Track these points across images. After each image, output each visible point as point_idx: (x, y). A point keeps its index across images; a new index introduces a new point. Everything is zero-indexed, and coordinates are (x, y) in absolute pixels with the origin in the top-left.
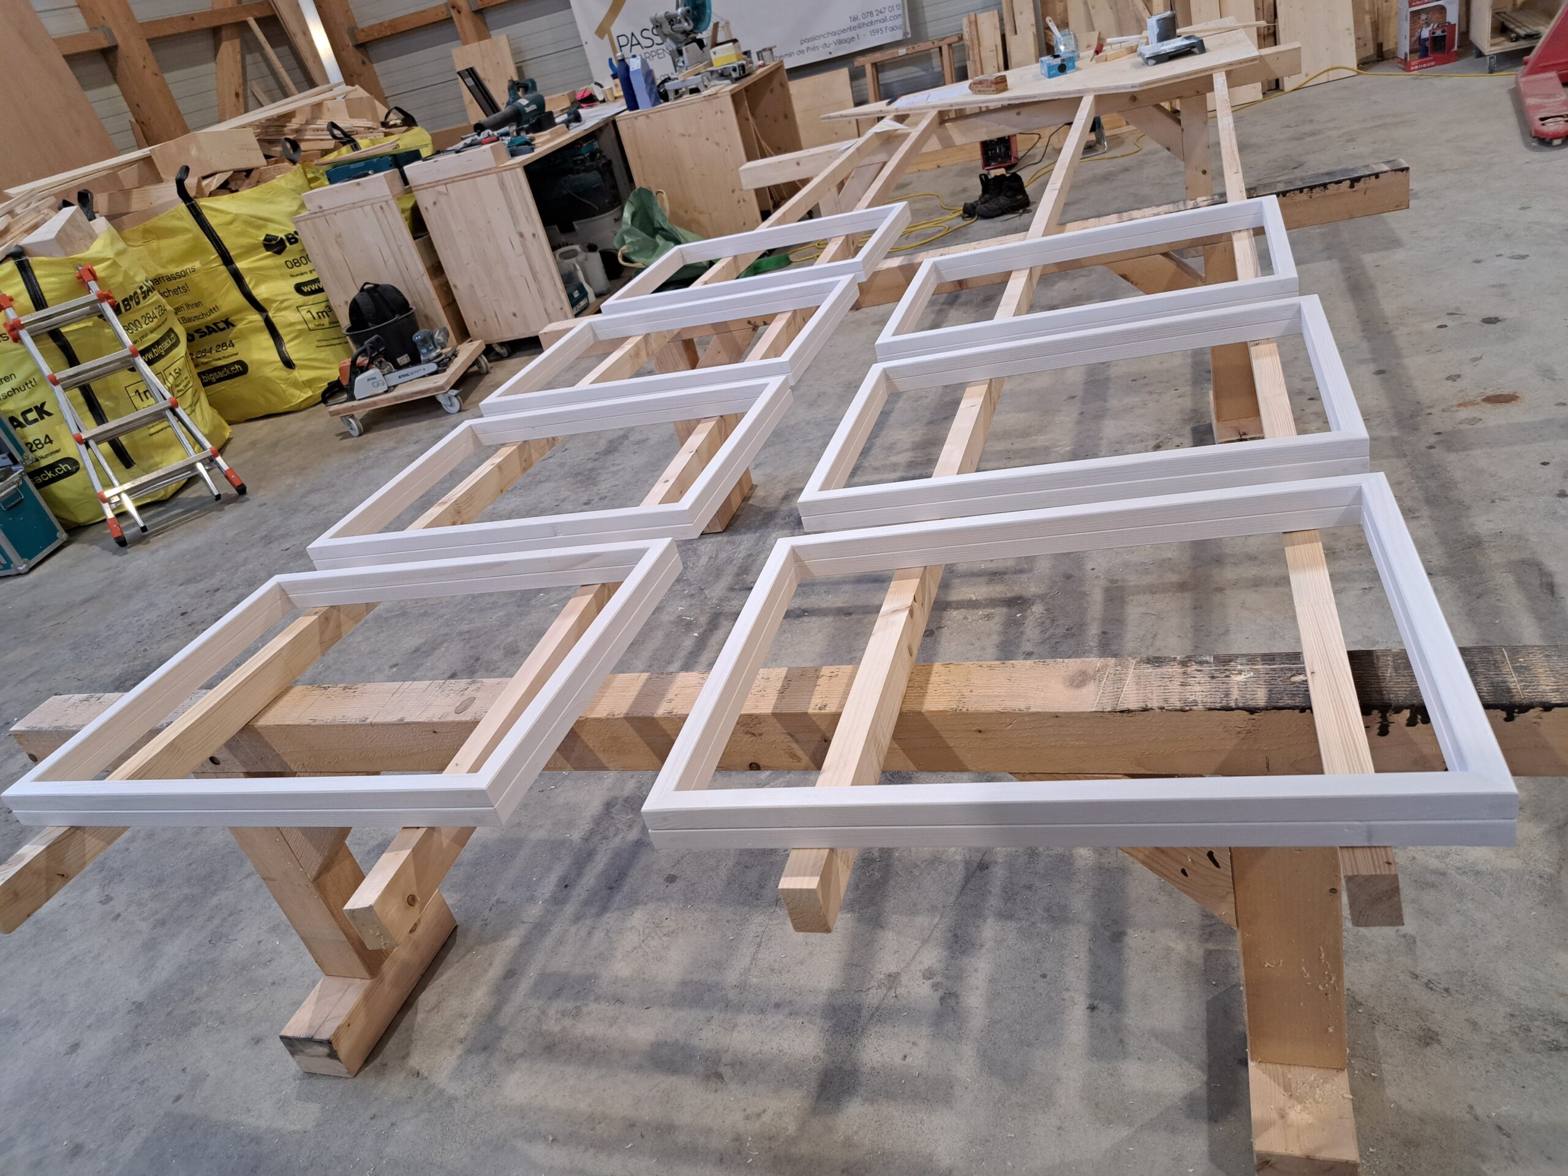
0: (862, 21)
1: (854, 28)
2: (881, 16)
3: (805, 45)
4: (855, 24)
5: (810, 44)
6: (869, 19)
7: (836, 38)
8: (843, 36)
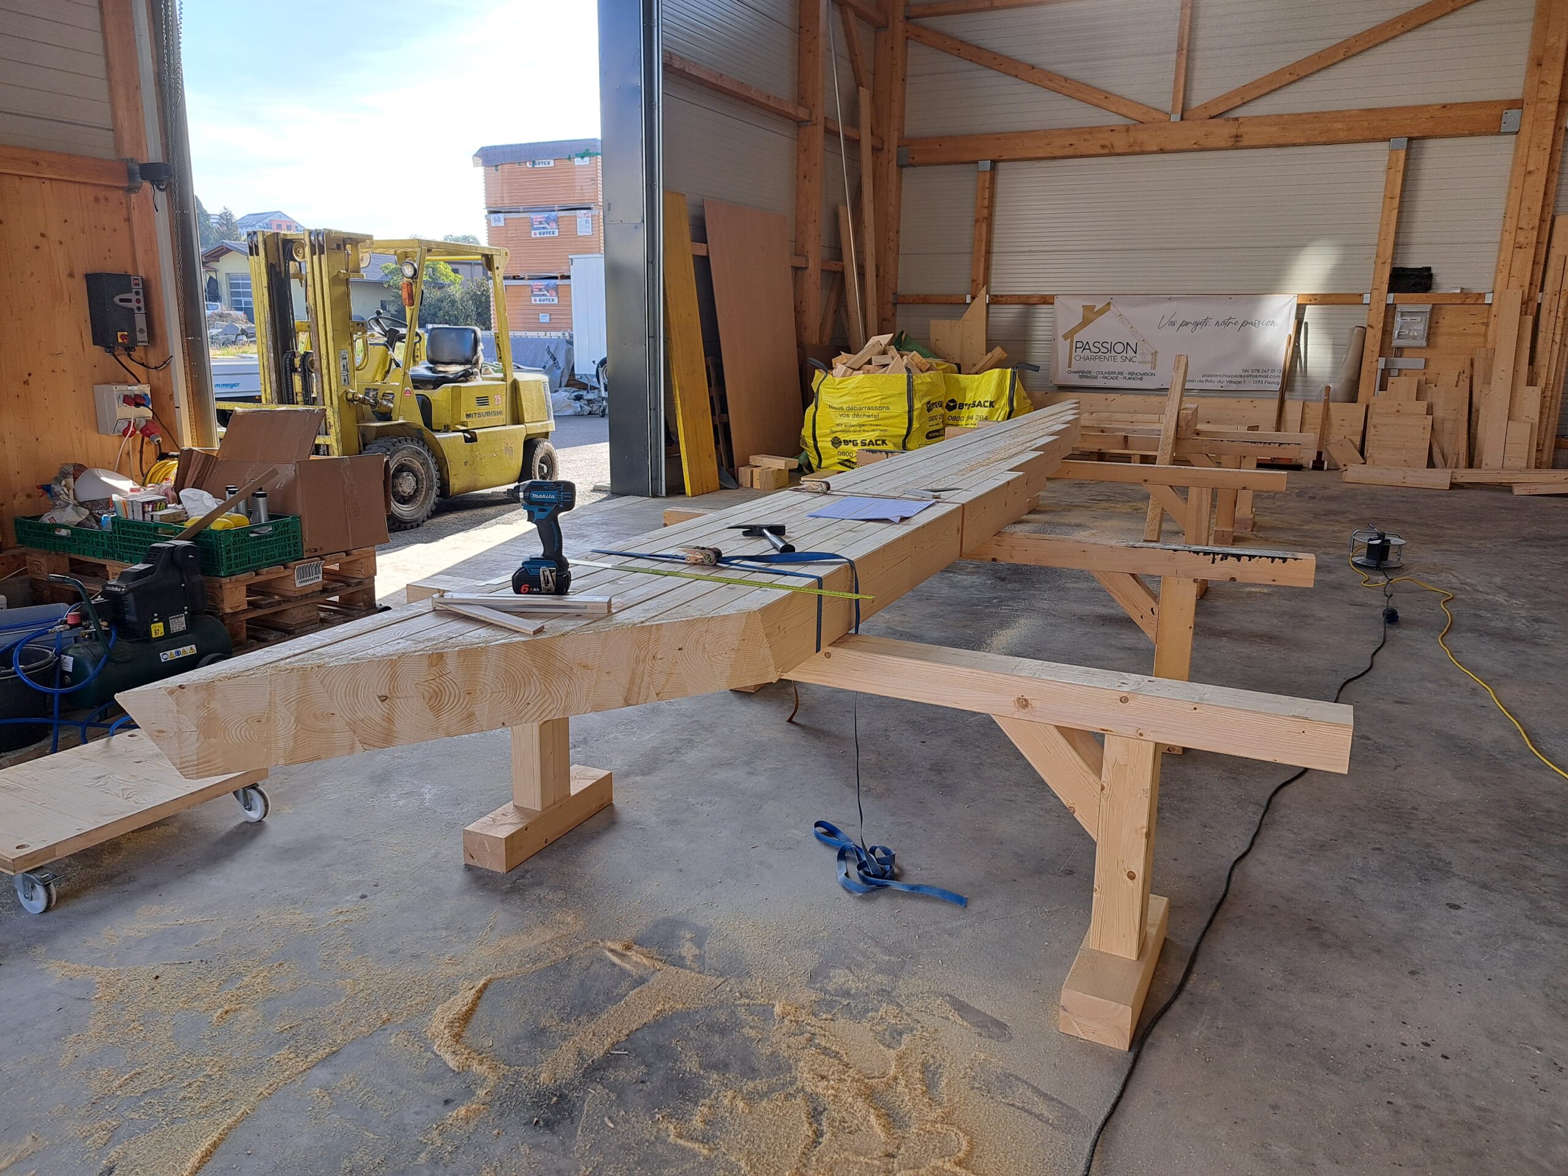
0: (1250, 373)
1: (1244, 376)
2: (1264, 374)
3: (1205, 378)
4: (1246, 374)
5: (1209, 379)
6: (1256, 373)
7: (1230, 379)
8: (1234, 379)
